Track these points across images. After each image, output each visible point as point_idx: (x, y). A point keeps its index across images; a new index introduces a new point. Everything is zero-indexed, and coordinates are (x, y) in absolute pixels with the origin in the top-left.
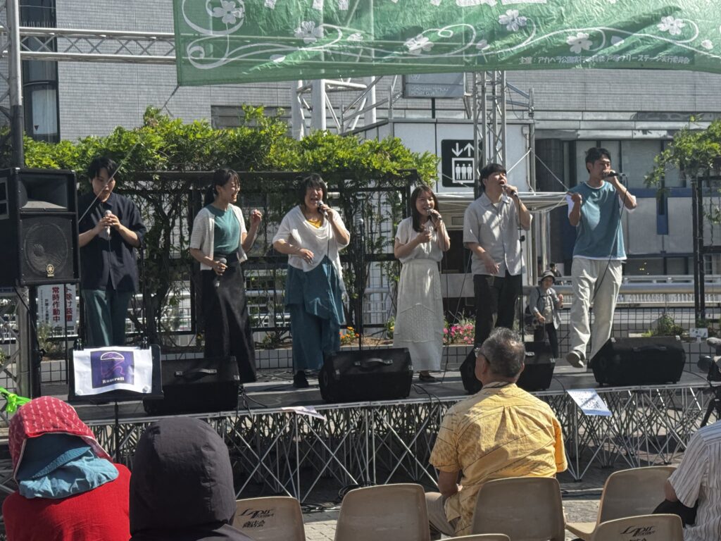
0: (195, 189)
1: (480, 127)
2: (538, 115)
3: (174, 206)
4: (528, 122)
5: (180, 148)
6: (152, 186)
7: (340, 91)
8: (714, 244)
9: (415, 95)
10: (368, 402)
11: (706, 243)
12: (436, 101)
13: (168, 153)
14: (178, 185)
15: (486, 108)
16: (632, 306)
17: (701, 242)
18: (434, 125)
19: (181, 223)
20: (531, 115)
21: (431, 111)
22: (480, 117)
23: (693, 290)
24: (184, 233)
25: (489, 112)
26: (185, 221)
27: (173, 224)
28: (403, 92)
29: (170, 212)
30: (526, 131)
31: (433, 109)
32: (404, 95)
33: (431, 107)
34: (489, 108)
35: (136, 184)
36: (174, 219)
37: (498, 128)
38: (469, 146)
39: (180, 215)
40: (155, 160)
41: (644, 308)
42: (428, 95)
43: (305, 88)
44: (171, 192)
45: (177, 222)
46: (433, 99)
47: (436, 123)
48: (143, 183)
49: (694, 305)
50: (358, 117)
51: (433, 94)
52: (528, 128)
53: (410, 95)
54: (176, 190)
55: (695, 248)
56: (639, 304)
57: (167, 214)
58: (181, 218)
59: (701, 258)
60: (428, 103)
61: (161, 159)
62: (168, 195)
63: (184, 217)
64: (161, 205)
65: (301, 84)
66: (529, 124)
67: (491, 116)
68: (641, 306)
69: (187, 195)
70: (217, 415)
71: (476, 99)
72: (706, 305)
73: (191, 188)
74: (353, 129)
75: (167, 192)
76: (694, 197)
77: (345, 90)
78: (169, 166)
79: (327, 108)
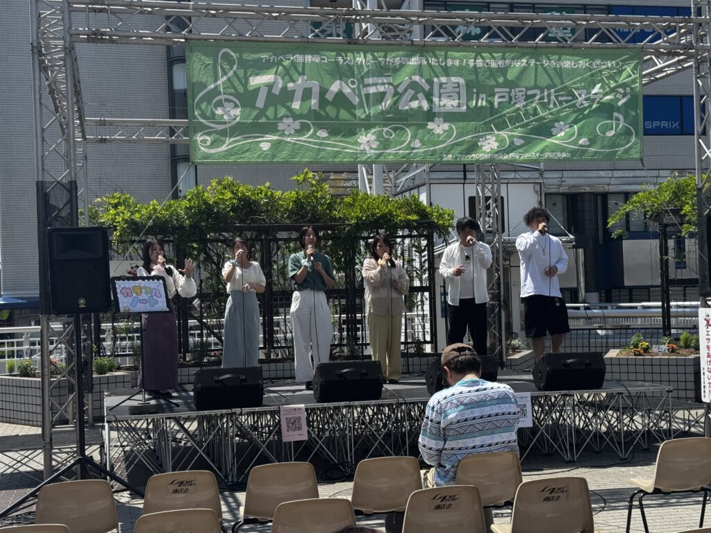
4: (538, 181)
8: (678, 278)
10: (348, 402)
12: (467, 166)
16: (623, 327)
17: (667, 275)
18: (462, 185)
20: (541, 176)
21: (463, 173)
30: (538, 187)
33: (463, 169)
35: (220, 234)
38: (490, 201)
41: (633, 329)
46: (465, 165)
47: (464, 184)
48: (225, 234)
52: (539, 186)
55: (662, 281)
59: (668, 290)
60: (461, 167)
69: (260, 243)
70: (229, 411)
76: (661, 240)
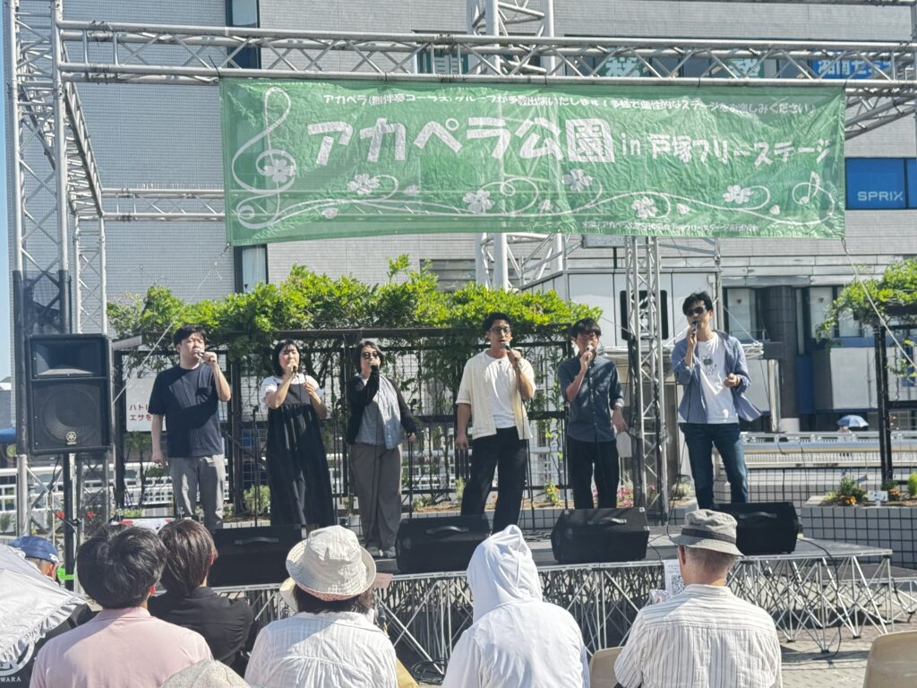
0: (347, 348)
1: (631, 276)
2: (723, 262)
3: (324, 366)
4: (714, 270)
5: (327, 305)
6: (302, 345)
7: (524, 242)
8: (900, 399)
9: (595, 245)
10: (443, 573)
11: (892, 397)
12: (618, 250)
13: (313, 311)
14: (328, 343)
15: (637, 256)
16: (830, 466)
17: (887, 397)
18: (611, 275)
19: (332, 381)
20: (717, 262)
21: (612, 260)
22: (632, 266)
23: (878, 449)
24: (335, 392)
25: (641, 260)
26: (336, 380)
27: (324, 383)
28: (582, 243)
29: (320, 372)
31: (615, 258)
32: (583, 245)
33: (612, 256)
34: (642, 256)
36: (325, 378)
37: (652, 278)
39: (331, 375)
40: (299, 319)
42: (609, 244)
43: (488, 240)
44: (322, 351)
45: (328, 381)
46: (615, 248)
47: (614, 274)
49: (879, 465)
50: (544, 266)
51: (614, 244)
52: (714, 276)
53: (589, 245)
54: (328, 348)
55: (879, 402)
56: (836, 464)
57: (317, 373)
58: (332, 377)
59: (887, 415)
60: (610, 253)
61: (305, 317)
62: (318, 354)
63: (335, 376)
64: (312, 364)
65: (485, 236)
66: (716, 273)
67: (645, 265)
68: (840, 465)
69: (338, 354)
71: (628, 248)
72: (894, 465)
73: (343, 346)
74: (539, 278)
75: (317, 350)
76: (877, 347)
77: (531, 242)
78: (316, 325)
79: (509, 259)
